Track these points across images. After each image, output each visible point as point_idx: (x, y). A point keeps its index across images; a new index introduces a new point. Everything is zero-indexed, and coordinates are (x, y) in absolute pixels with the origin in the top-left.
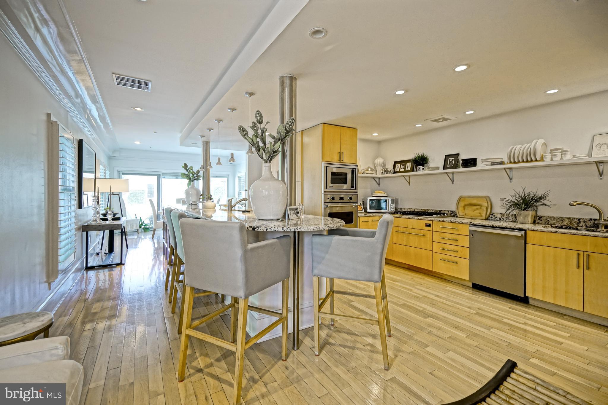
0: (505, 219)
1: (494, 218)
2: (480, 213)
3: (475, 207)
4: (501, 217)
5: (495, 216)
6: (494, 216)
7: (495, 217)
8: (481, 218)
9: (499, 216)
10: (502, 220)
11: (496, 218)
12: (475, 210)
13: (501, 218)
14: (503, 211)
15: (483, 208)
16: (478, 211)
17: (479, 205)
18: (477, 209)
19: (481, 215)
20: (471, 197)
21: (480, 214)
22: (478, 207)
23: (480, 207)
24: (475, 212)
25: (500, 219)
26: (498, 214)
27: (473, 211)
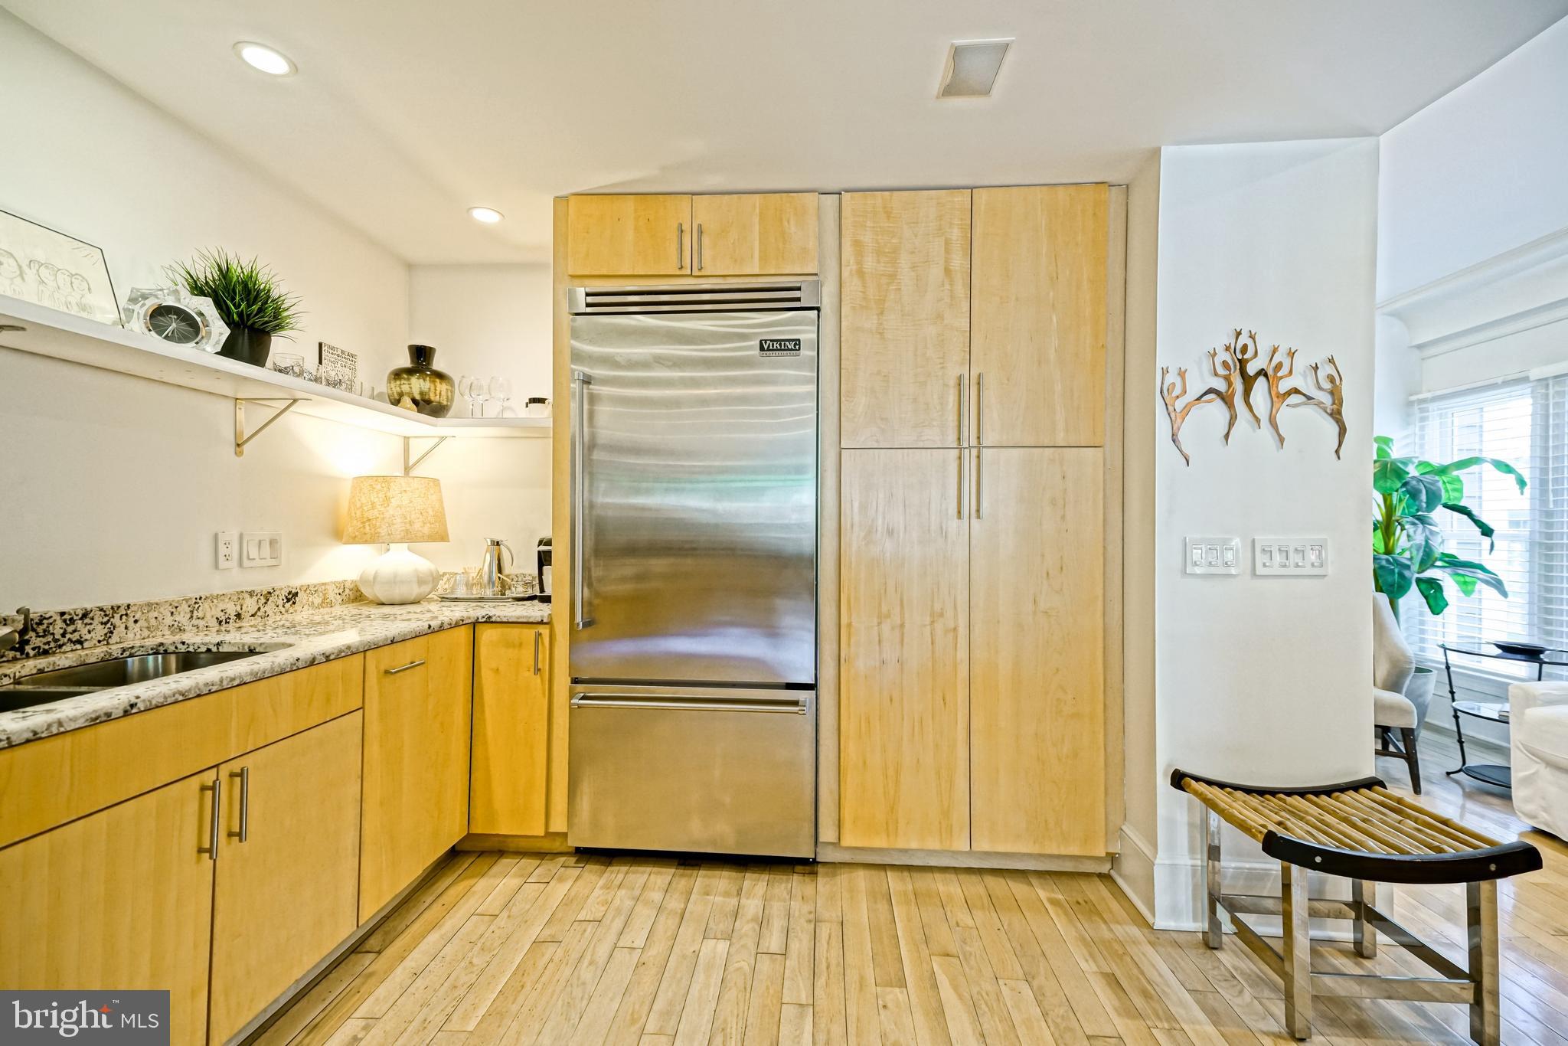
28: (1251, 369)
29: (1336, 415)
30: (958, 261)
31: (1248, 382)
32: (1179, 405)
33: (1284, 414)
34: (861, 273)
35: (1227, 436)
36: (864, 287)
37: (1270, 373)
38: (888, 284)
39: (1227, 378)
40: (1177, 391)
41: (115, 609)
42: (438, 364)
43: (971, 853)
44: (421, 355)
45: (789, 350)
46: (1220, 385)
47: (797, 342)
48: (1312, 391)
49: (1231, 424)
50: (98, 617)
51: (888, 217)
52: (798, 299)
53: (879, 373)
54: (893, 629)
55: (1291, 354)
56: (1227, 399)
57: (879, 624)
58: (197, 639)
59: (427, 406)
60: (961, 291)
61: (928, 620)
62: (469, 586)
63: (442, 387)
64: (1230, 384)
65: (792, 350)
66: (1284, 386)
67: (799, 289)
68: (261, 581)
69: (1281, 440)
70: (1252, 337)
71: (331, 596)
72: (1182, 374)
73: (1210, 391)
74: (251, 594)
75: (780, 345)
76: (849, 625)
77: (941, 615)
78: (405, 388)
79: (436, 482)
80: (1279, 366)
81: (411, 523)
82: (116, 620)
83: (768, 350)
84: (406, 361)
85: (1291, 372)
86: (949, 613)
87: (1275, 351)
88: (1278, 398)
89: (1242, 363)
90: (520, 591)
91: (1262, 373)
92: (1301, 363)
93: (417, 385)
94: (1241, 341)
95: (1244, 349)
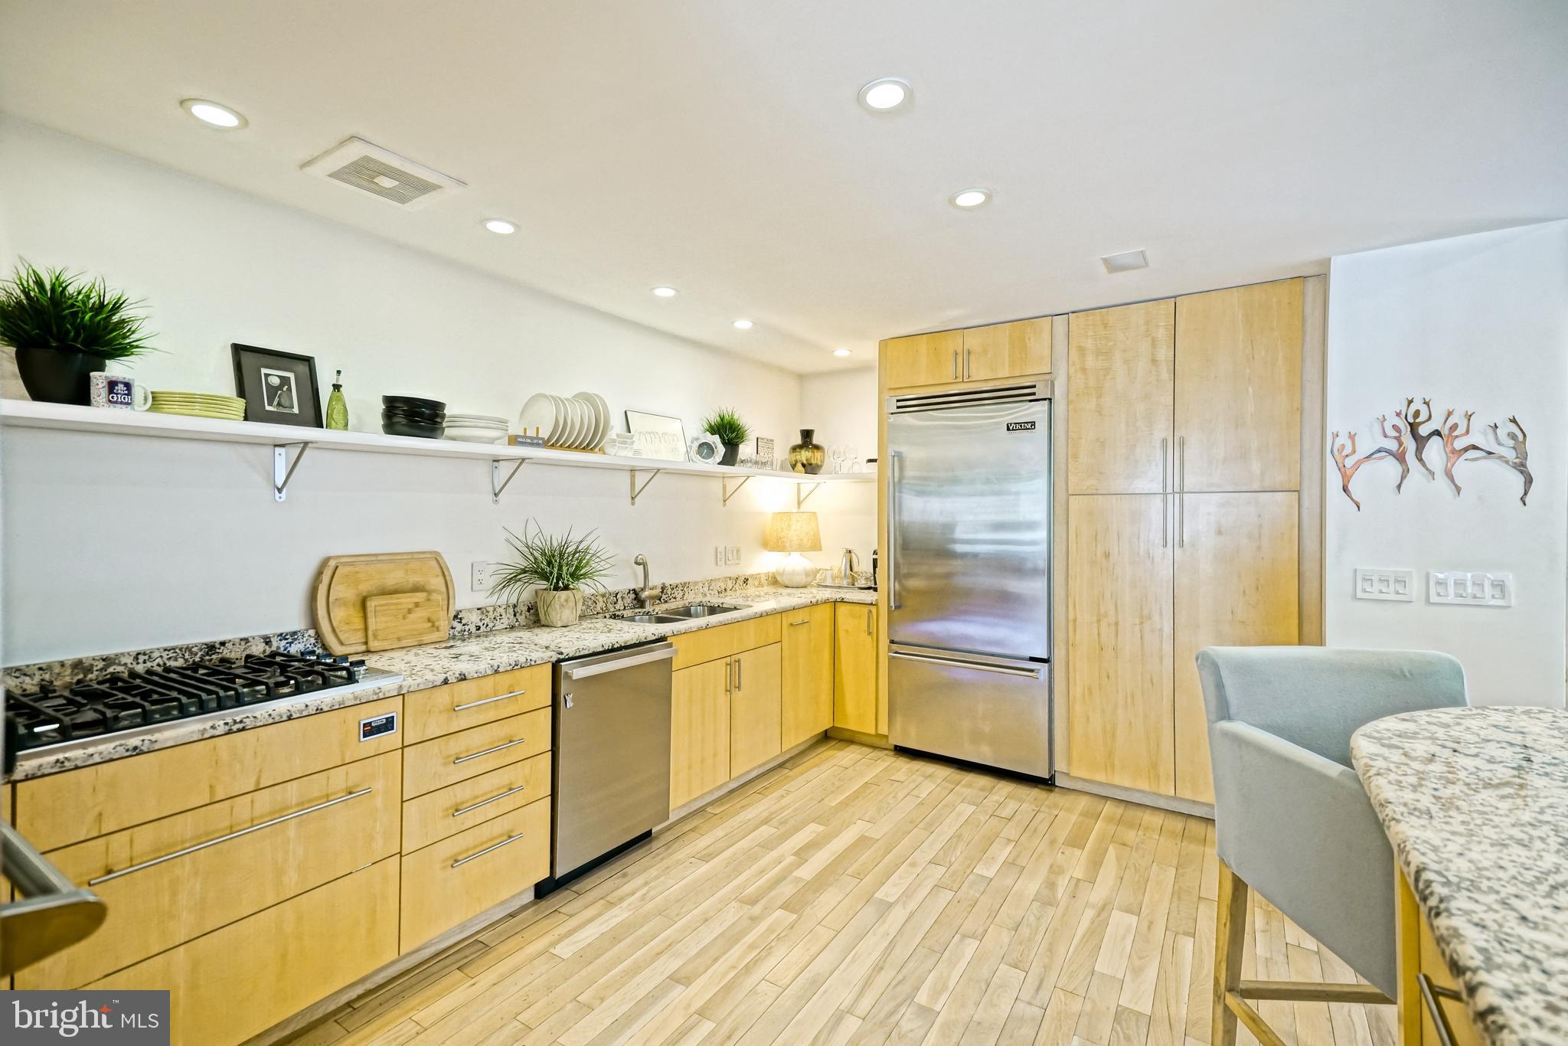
0: (491, 625)
1: (459, 627)
2: (429, 620)
3: (407, 600)
4: (481, 620)
5: (463, 622)
6: (461, 622)
7: (464, 625)
8: (435, 636)
9: (473, 618)
10: (483, 628)
11: (467, 628)
12: (410, 611)
13: (480, 624)
14: (483, 599)
15: (434, 596)
16: (420, 614)
17: (416, 589)
18: (417, 605)
19: (433, 626)
20: (380, 558)
21: (430, 624)
22: (419, 597)
23: (424, 594)
24: (412, 616)
25: (478, 628)
26: (470, 610)
27: (404, 618)
28: (1424, 431)
29: (1521, 467)
30: (1164, 353)
31: (1421, 441)
32: (1349, 462)
33: (1462, 469)
34: (1084, 370)
35: (1399, 487)
36: (1087, 379)
37: (1445, 432)
38: (1105, 375)
39: (1398, 439)
40: (1348, 450)
41: (685, 583)
42: (816, 440)
43: (1175, 798)
44: (807, 434)
45: (1027, 429)
46: (1393, 446)
47: (1033, 424)
49: (1403, 478)
50: (680, 586)
51: (1105, 327)
52: (1034, 394)
53: (1098, 439)
54: (1109, 625)
55: (1469, 417)
56: (1400, 457)
57: (1099, 621)
58: (715, 601)
59: (810, 468)
60: (1166, 375)
61: (1138, 621)
62: (834, 578)
63: (818, 454)
64: (1401, 444)
65: (1029, 429)
66: (1459, 444)
67: (1034, 387)
68: (733, 571)
69: (1458, 489)
70: (1427, 403)
71: (763, 581)
72: (1352, 437)
73: (1381, 450)
74: (730, 578)
75: (1021, 426)
76: (1075, 620)
77: (1150, 618)
78: (798, 457)
79: (815, 513)
80: (1455, 427)
81: (802, 540)
82: (685, 589)
83: (1013, 430)
84: (798, 441)
85: (1467, 432)
86: (1156, 617)
87: (1450, 414)
88: (1455, 454)
89: (1413, 428)
90: (862, 583)
91: (1437, 433)
93: (804, 455)
94: (1413, 408)
95: (1417, 414)
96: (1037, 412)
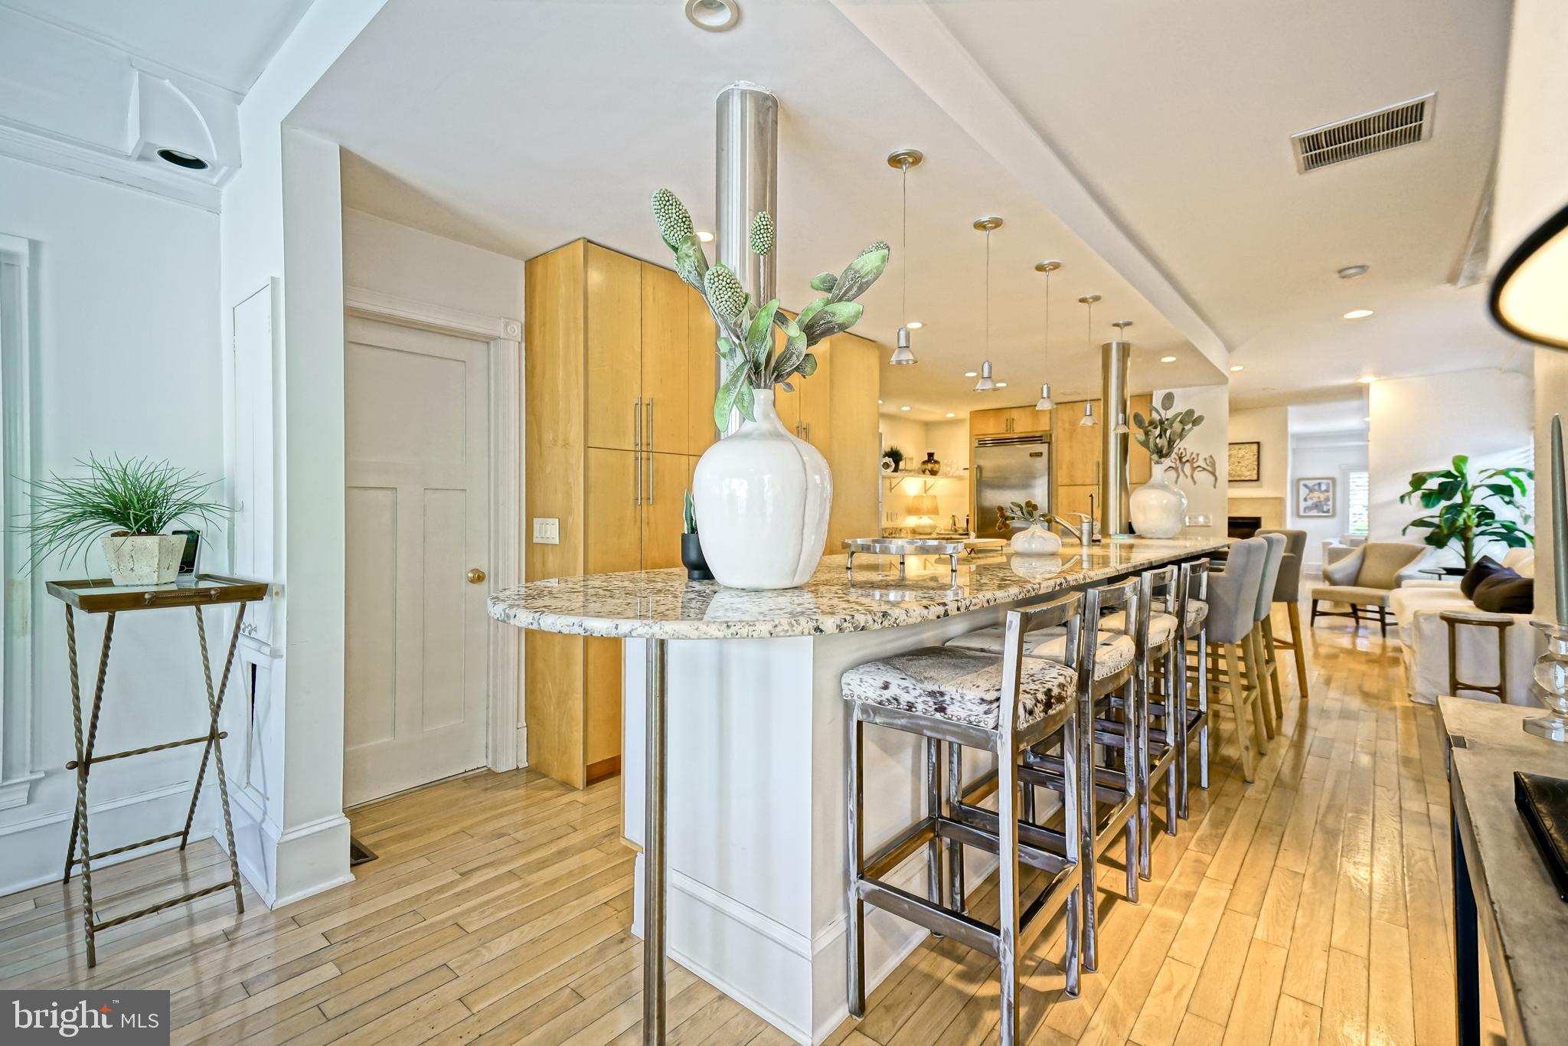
28: (1184, 460)
29: (1213, 474)
31: (1183, 464)
33: (1197, 474)
34: (1064, 430)
35: (1176, 481)
36: (1065, 434)
37: (1190, 460)
38: (1073, 432)
39: (1175, 463)
42: (935, 458)
44: (931, 455)
46: (1173, 465)
47: (1041, 453)
48: (1204, 466)
49: (1178, 478)
51: (1073, 411)
52: (1043, 440)
53: (1070, 461)
55: (1198, 455)
56: (1177, 470)
59: (933, 473)
62: (945, 530)
63: (937, 466)
64: (1176, 465)
65: (1040, 455)
66: (1195, 465)
67: (1043, 436)
69: (1195, 482)
70: (1185, 449)
73: (1170, 467)
75: (1037, 454)
78: (926, 467)
79: (935, 497)
80: (1193, 459)
81: (928, 510)
83: (1033, 456)
84: (926, 458)
85: (1197, 461)
87: (1192, 453)
88: (1194, 469)
89: (1180, 458)
90: (961, 532)
91: (1188, 461)
92: (1201, 458)
93: (929, 466)
94: (1181, 451)
95: (1182, 453)
96: (1043, 448)
